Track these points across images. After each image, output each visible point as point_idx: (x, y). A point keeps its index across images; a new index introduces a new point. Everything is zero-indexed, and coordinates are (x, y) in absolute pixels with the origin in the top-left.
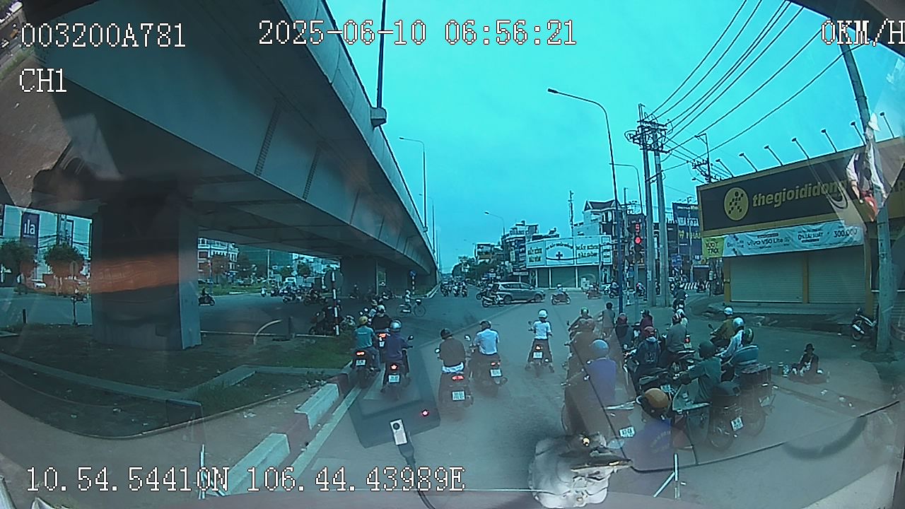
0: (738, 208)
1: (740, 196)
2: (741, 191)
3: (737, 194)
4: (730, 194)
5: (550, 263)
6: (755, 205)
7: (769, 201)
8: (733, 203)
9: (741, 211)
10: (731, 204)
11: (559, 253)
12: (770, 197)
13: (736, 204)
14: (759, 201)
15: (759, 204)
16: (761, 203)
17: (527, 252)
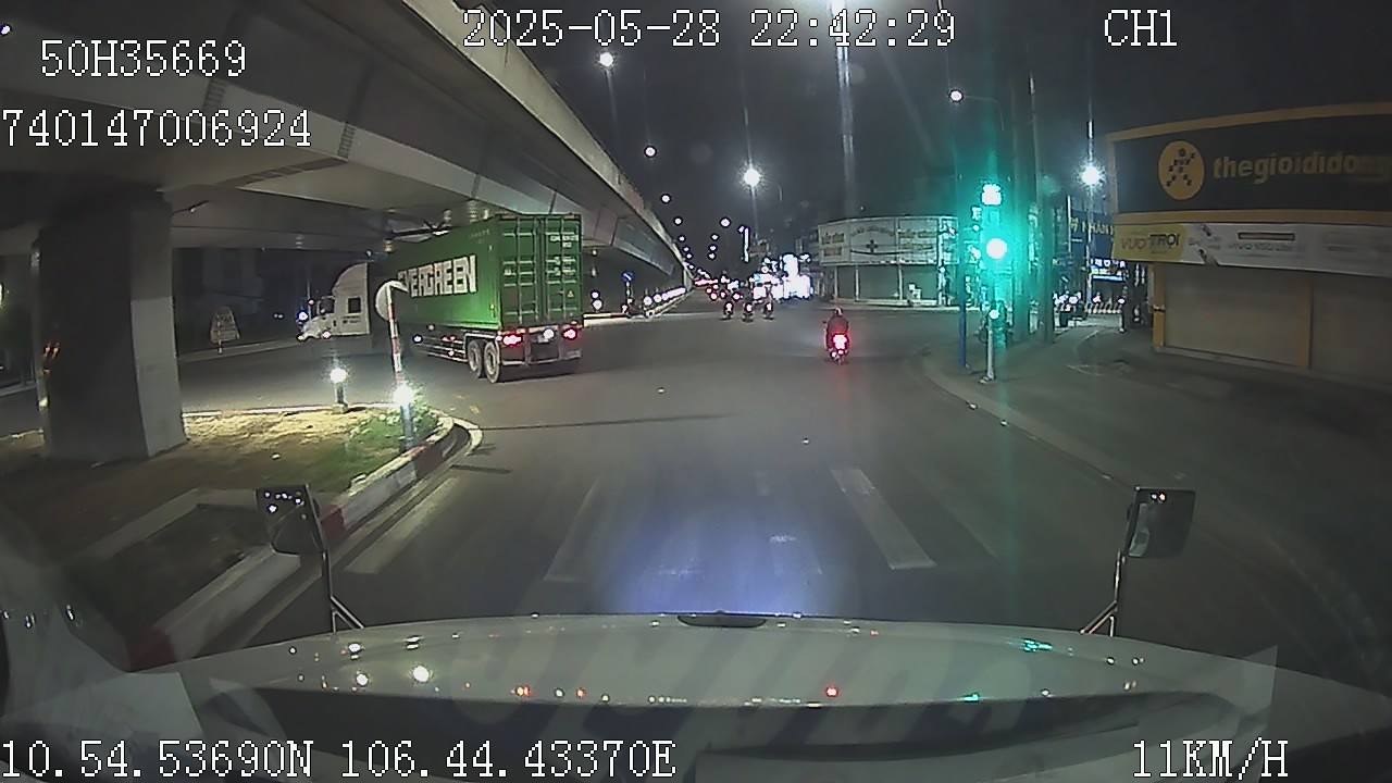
0: (1185, 177)
1: (1188, 156)
2: (1190, 148)
3: (1182, 152)
4: (1169, 154)
5: (856, 259)
6: (1217, 175)
7: (1245, 171)
8: (1176, 168)
9: (1189, 183)
10: (1171, 170)
11: (872, 242)
12: (1245, 165)
13: (1181, 170)
14: (1226, 171)
15: (1225, 176)
16: (1229, 173)
17: (820, 239)
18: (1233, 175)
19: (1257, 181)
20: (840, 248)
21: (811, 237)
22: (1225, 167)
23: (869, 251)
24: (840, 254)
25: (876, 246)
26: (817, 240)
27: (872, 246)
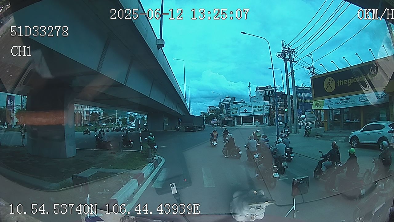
0: (331, 86)
2: (331, 79)
3: (330, 80)
4: (327, 80)
5: (241, 114)
6: (338, 85)
7: (345, 83)
9: (332, 88)
10: (327, 85)
12: (345, 81)
13: (329, 85)
15: (341, 85)
16: (341, 84)
17: (231, 110)
18: (342, 84)
19: (348, 85)
20: (237, 112)
21: (228, 109)
22: (341, 82)
23: (245, 112)
24: (237, 113)
25: (247, 111)
26: (230, 109)
27: (246, 111)
